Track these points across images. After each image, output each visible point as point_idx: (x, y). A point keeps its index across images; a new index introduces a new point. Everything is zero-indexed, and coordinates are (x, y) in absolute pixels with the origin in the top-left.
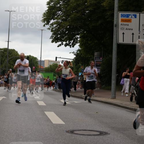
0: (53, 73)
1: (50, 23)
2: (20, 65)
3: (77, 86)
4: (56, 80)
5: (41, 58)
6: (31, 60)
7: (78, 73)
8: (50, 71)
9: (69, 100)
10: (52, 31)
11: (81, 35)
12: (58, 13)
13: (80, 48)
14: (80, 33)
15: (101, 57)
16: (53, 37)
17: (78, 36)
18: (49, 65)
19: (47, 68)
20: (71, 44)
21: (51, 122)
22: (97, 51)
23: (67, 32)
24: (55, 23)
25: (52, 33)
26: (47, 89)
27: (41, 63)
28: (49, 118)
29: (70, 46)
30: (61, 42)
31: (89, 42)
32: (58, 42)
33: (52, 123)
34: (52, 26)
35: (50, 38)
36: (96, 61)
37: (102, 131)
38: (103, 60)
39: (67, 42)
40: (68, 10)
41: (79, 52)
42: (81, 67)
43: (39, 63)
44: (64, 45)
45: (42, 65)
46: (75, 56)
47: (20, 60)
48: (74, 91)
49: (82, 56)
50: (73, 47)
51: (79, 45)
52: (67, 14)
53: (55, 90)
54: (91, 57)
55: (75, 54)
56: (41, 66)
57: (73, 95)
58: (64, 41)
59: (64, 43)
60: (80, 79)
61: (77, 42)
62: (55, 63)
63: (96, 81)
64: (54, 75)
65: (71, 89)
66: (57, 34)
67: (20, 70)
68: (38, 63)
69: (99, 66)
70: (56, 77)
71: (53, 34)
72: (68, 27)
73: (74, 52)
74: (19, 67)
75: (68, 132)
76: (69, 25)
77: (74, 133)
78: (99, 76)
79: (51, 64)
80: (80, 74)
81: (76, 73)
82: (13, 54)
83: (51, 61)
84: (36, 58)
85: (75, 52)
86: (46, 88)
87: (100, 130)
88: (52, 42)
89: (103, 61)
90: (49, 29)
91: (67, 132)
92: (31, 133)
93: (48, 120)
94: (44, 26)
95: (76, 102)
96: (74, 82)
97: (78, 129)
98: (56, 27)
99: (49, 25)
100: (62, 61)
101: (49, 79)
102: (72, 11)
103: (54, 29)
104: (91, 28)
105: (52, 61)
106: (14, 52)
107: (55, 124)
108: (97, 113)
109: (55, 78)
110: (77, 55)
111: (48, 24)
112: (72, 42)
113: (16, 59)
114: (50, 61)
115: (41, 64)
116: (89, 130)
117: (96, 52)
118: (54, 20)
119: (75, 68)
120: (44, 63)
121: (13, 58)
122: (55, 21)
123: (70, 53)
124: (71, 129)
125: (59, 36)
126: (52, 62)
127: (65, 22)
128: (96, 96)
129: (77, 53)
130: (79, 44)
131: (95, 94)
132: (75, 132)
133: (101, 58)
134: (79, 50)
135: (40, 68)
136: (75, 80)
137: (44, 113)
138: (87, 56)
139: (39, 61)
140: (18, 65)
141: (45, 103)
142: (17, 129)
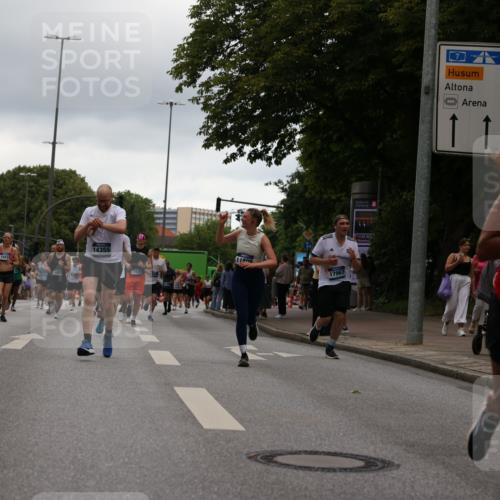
0: (206, 252)
1: (199, 81)
2: (95, 226)
3: (288, 299)
4: (217, 278)
5: (165, 201)
6: (133, 207)
7: (294, 255)
8: (195, 246)
9: (261, 349)
10: (206, 107)
11: (306, 124)
12: (228, 47)
13: (301, 169)
14: (303, 116)
15: (375, 200)
16: (209, 127)
17: (298, 127)
18: (193, 226)
19: (185, 234)
20: (270, 154)
21: (195, 421)
22: (360, 179)
23: (258, 112)
24: (216, 81)
25: (206, 115)
26: (184, 309)
27: (165, 218)
28: (189, 411)
29: (269, 160)
30: (237, 146)
31: (335, 148)
32: (226, 148)
33: (202, 427)
34: (207, 90)
35: (200, 133)
36: (357, 212)
37: (373, 455)
38: (380, 210)
39: (259, 146)
40: (265, 37)
41: (297, 181)
42: (304, 234)
43: (159, 219)
44: (246, 156)
45: (167, 227)
46: (283, 196)
47: (95, 207)
48: (278, 316)
49: (307, 195)
50: (278, 163)
51: (298, 159)
52: (258, 50)
53: (211, 311)
54: (339, 199)
55: (282, 188)
56: (164, 228)
57: (274, 329)
58: (245, 142)
59: (248, 149)
60: (300, 273)
61: (291, 148)
62: (214, 218)
63: (355, 284)
64: (209, 260)
65: (268, 310)
66: (222, 118)
67: (95, 244)
68: (154, 219)
69: (367, 230)
70: (216, 269)
71: (208, 118)
72: (263, 94)
73: (280, 182)
74: (93, 234)
75: (257, 461)
76: (264, 89)
77: (276, 462)
78: (366, 265)
79: (201, 222)
80: (300, 258)
81: (285, 253)
82: (70, 187)
83: (200, 214)
84: (147, 202)
85: (285, 183)
86: (180, 307)
87: (365, 452)
88: (207, 145)
89: (380, 214)
90: (195, 100)
91: (250, 458)
92: (126, 460)
93: (188, 416)
94: (179, 89)
95: (284, 355)
96: (278, 285)
97: (289, 449)
98: (220, 93)
99: (198, 89)
100: (239, 211)
101: (194, 275)
102: (278, 39)
103: (213, 102)
104: (341, 98)
105: (202, 213)
106: (72, 181)
107: (210, 430)
108: (355, 392)
109: (213, 272)
110: (291, 191)
111: (192, 82)
112: (275, 145)
113: (79, 203)
114: (195, 213)
115: (164, 224)
116: (329, 454)
117: (356, 181)
118: (213, 69)
119: (284, 236)
120: (176, 218)
121: (69, 200)
122: (217, 72)
123: (267, 184)
124: (266, 446)
125: (229, 126)
126: (204, 214)
127: (250, 77)
128: (353, 336)
129: (291, 186)
130: (298, 153)
131: (352, 327)
132: (279, 459)
133: (374, 204)
134: (297, 175)
135: (163, 236)
136: (281, 277)
137: (174, 391)
138: (325, 196)
139: (158, 213)
140: (89, 225)
141: (175, 356)
142: (80, 444)
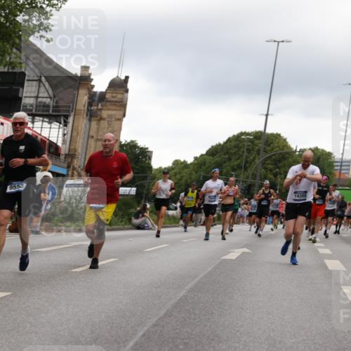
45: (343, 172)
68: (333, 166)
82: (276, 145)
106: (277, 141)
